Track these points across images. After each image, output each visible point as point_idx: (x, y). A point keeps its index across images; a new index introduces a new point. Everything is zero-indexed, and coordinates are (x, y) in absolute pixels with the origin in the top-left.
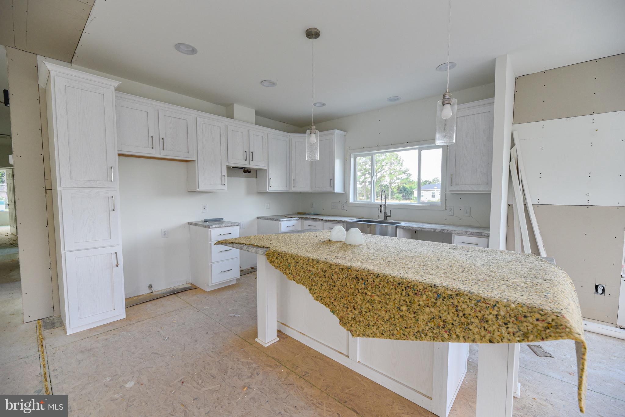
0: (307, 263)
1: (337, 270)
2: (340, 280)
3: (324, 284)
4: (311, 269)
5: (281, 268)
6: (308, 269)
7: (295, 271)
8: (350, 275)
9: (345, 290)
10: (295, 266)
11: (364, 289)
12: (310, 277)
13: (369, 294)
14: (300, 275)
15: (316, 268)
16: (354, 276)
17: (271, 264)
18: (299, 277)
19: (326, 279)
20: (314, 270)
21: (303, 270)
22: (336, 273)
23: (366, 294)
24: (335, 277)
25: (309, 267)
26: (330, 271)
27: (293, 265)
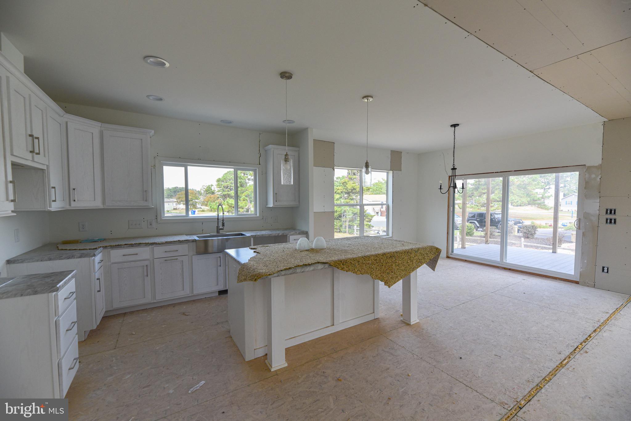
0: (364, 259)
1: (381, 257)
2: (385, 261)
3: (378, 267)
4: (369, 262)
5: (351, 269)
6: (367, 263)
7: (360, 267)
8: (388, 256)
9: (388, 265)
10: (359, 264)
11: (395, 260)
12: (369, 267)
13: (397, 261)
14: (364, 268)
15: (371, 260)
16: (390, 256)
17: (342, 271)
18: (364, 270)
19: (378, 264)
20: (370, 262)
21: (365, 265)
22: (381, 258)
23: (396, 262)
24: (382, 261)
25: (367, 262)
26: (378, 259)
27: (357, 264)
